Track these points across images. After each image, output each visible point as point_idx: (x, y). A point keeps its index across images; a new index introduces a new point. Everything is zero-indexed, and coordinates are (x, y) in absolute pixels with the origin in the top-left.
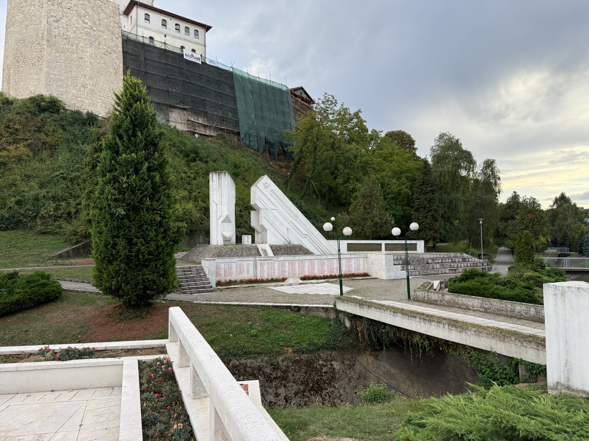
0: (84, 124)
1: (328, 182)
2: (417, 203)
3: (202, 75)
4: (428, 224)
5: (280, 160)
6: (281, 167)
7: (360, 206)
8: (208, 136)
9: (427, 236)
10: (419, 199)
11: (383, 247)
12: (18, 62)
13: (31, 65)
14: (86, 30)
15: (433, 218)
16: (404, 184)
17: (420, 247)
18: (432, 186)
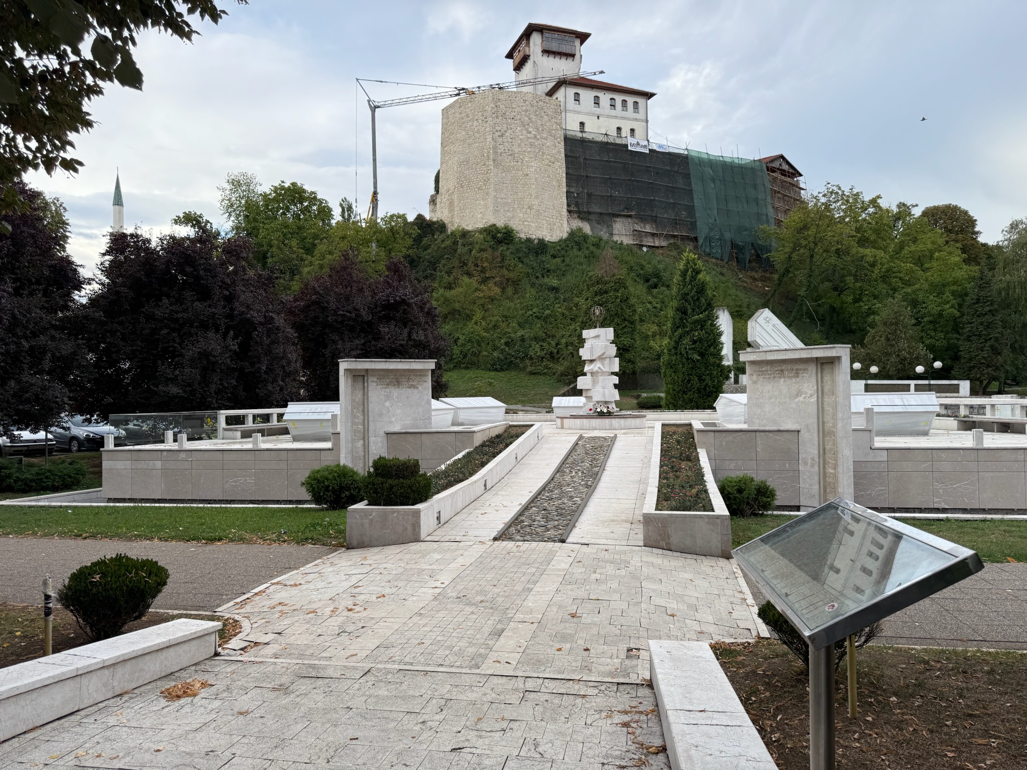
0: (537, 254)
1: (829, 301)
2: (968, 329)
3: (650, 167)
4: (984, 358)
5: (752, 269)
6: (755, 279)
7: (881, 337)
8: (657, 247)
9: (983, 375)
10: (971, 323)
11: (912, 388)
12: (462, 187)
13: (476, 190)
14: (530, 140)
15: (993, 350)
16: (948, 302)
17: (964, 388)
18: (992, 304)
